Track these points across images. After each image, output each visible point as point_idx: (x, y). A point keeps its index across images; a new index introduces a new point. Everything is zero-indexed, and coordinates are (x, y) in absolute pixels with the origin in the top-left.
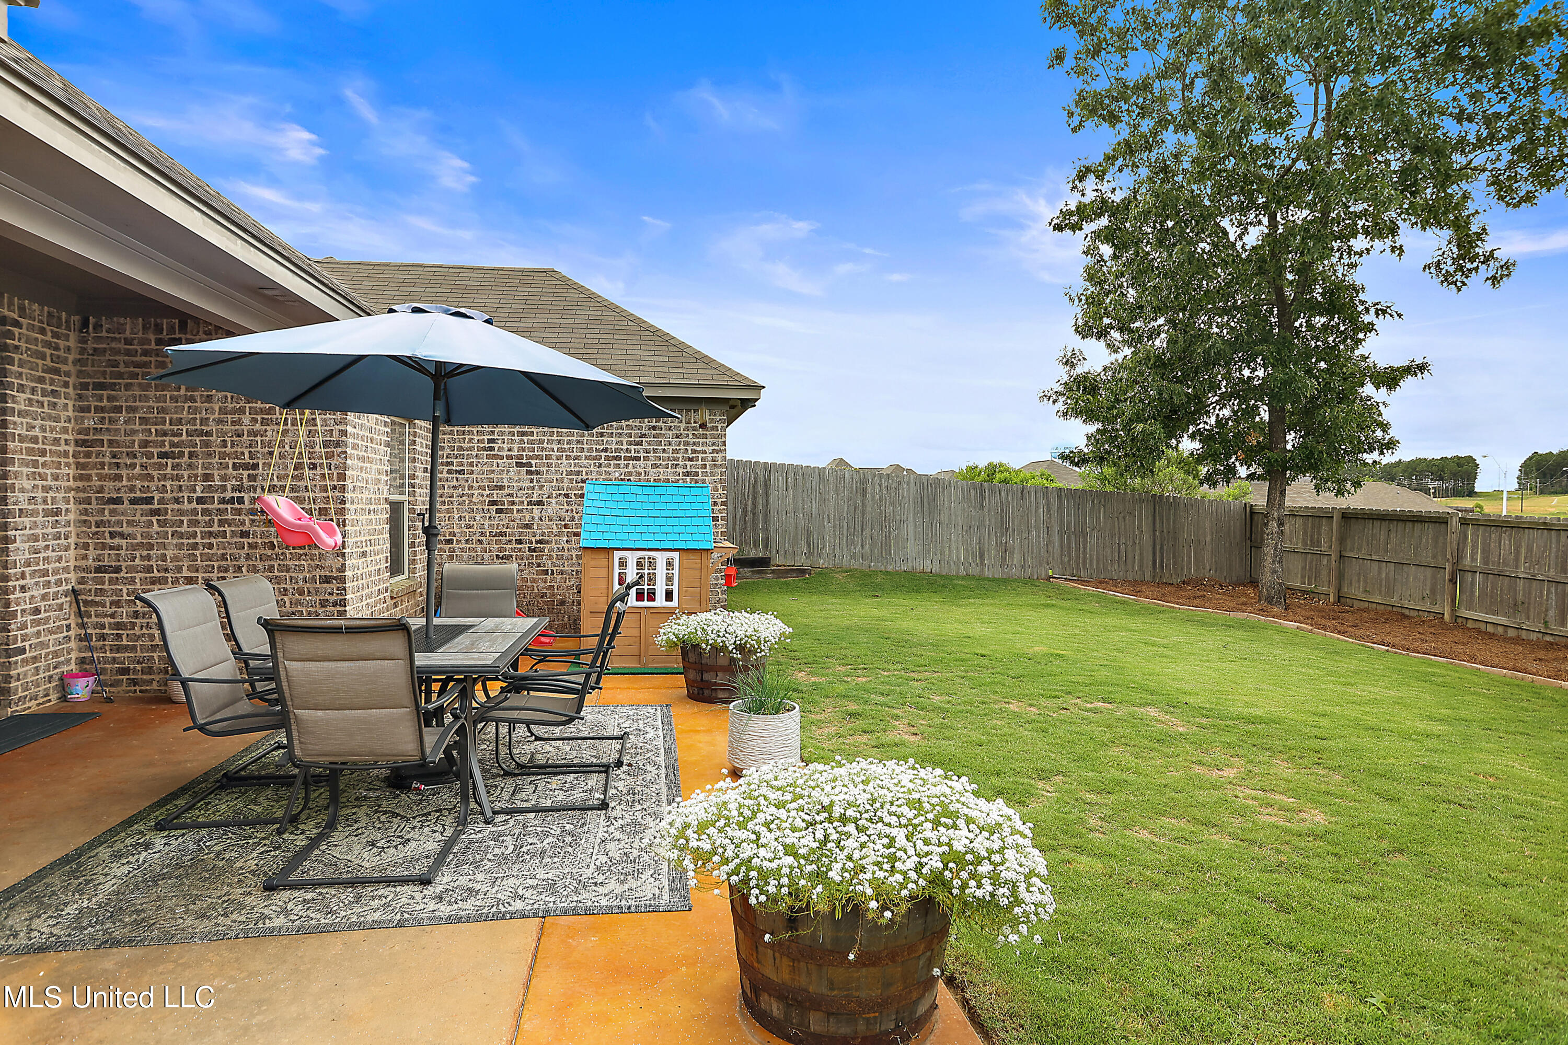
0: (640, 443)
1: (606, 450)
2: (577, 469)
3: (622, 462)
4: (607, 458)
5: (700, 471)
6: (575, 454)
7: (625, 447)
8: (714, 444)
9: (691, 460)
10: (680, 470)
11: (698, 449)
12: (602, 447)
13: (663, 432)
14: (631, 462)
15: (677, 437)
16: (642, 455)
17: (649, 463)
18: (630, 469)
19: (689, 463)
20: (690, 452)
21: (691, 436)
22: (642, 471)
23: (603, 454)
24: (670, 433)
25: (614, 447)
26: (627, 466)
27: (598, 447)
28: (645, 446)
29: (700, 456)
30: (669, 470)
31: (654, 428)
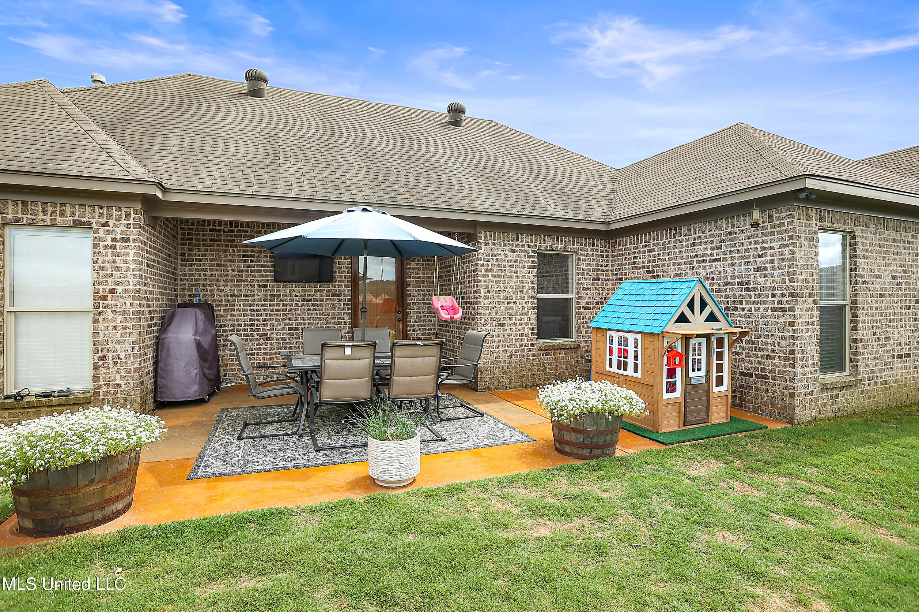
0: (720, 248)
1: (697, 256)
2: (679, 272)
3: (708, 264)
4: (698, 262)
5: (769, 266)
6: (678, 261)
7: (709, 252)
8: (781, 239)
9: (760, 256)
10: (752, 267)
11: (766, 246)
12: (694, 254)
13: (737, 235)
14: (714, 263)
15: (749, 238)
16: (722, 257)
17: (727, 263)
18: (713, 269)
19: (759, 260)
20: (759, 249)
21: (760, 235)
22: (722, 269)
23: (695, 259)
24: (743, 235)
25: (702, 253)
26: (711, 267)
27: (692, 254)
28: (724, 249)
29: (769, 252)
30: (742, 267)
31: (730, 233)
